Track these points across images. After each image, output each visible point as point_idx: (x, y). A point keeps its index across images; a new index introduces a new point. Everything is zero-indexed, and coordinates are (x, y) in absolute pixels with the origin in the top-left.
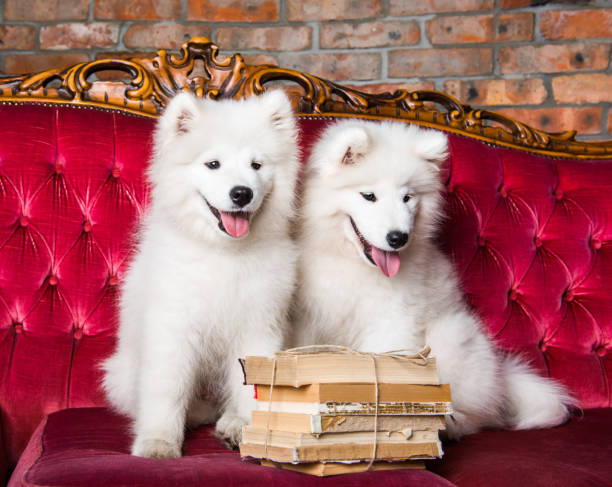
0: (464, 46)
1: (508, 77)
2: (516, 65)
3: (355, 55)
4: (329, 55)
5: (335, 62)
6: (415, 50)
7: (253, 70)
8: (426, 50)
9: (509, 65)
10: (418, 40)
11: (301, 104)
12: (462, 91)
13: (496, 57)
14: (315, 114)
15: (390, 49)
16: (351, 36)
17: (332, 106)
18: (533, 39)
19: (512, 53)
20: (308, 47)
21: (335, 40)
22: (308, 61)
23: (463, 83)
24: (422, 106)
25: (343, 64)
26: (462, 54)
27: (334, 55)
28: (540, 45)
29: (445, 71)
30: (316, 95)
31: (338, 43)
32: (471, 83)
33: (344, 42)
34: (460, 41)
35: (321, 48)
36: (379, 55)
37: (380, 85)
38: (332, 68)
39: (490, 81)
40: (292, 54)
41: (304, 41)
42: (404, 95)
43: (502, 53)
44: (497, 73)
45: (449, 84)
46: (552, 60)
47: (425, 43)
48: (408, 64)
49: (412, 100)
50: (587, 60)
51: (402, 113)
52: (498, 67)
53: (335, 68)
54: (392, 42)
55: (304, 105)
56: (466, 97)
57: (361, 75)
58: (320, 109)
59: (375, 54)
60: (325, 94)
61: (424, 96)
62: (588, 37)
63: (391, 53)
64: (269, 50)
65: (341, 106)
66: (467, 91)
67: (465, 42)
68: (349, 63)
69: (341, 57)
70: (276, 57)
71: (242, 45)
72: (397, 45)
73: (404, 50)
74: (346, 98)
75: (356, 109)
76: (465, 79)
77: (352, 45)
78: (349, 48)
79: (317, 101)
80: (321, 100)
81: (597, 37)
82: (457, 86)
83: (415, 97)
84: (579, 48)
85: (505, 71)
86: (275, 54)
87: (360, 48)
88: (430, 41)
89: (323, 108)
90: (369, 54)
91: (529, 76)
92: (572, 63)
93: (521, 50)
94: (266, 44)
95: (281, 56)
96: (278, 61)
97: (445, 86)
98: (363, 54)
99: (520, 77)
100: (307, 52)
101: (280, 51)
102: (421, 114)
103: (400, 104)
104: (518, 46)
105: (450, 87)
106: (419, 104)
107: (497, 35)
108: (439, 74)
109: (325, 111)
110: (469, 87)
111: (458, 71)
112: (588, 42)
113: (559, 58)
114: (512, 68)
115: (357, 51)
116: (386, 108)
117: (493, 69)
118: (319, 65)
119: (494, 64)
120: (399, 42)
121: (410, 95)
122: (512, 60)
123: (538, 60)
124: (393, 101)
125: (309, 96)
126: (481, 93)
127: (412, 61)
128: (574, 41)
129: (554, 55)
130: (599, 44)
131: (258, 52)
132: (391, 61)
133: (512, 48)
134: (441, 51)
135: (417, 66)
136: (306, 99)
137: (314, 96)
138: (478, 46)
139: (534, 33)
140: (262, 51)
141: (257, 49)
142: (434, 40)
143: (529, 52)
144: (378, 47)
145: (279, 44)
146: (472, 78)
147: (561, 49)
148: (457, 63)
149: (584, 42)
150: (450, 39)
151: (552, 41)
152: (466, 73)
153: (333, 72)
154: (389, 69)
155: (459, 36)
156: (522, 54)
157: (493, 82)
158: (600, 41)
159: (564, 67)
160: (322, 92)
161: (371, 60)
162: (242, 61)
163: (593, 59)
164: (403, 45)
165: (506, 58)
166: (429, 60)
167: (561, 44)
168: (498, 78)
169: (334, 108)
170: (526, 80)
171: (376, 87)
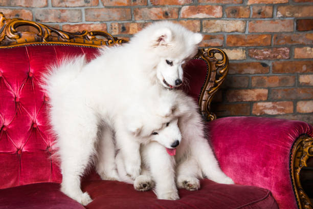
0: (118, 7)
1: (138, 22)
2: (141, 16)
3: (69, 10)
4: (57, 10)
5: (60, 14)
6: (97, 8)
7: (9, 21)
8: (102, 8)
9: (138, 16)
10: (98, 4)
11: (36, 38)
12: (119, 27)
13: (132, 13)
14: (43, 42)
15: (85, 8)
16: (67, 1)
17: (52, 39)
18: (147, 5)
19: (139, 11)
20: (47, 6)
21: (59, 3)
22: (47, 13)
23: (119, 24)
24: (95, 38)
25: (64, 15)
26: (118, 11)
27: (59, 10)
28: (150, 8)
29: (111, 19)
30: (43, 34)
31: (61, 4)
32: (123, 24)
33: (63, 4)
34: (117, 5)
35: (53, 7)
36: (81, 10)
37: (82, 24)
38: (59, 16)
39: (130, 23)
40: (39, 9)
41: (45, 3)
42: (87, 32)
43: (135, 11)
44: (133, 20)
45: (113, 24)
46: (156, 14)
47: (101, 6)
48: (94, 15)
49: (90, 35)
50: (169, 15)
51: (86, 41)
52: (133, 17)
53: (60, 16)
54: (86, 4)
55: (38, 38)
56: (121, 30)
57: (72, 20)
58: (46, 40)
59: (78, 10)
60: (48, 33)
61: (96, 33)
62: (170, 5)
63: (86, 10)
64: (27, 7)
65: (56, 39)
66: (121, 28)
67: (119, 5)
68: (67, 14)
69: (62, 11)
70: (31, 10)
71: (13, 4)
72: (88, 6)
73: (92, 9)
74: (59, 35)
75: (64, 40)
76: (120, 22)
77: (68, 5)
78: (66, 7)
79: (44, 36)
80: (46, 36)
81: (173, 5)
82: (117, 25)
83: (92, 34)
84: (166, 9)
85: (137, 19)
86: (31, 9)
87: (71, 7)
88: (103, 5)
89: (47, 39)
90: (76, 10)
91: (146, 21)
92: (164, 16)
93: (143, 9)
94: (25, 4)
95: (33, 10)
96: (32, 13)
97: (111, 25)
98: (73, 10)
99: (143, 22)
100: (46, 8)
101: (33, 8)
102: (95, 42)
103: (84, 37)
104: (141, 8)
105: (113, 26)
106: (94, 37)
107: (132, 3)
108: (108, 20)
109: (49, 41)
110: (122, 26)
111: (116, 18)
112: (169, 6)
113: (158, 14)
114: (139, 18)
115: (70, 8)
116: (79, 39)
117: (132, 18)
118: (53, 15)
119: (132, 16)
120: (89, 4)
121: (89, 33)
122: (139, 14)
123: (150, 14)
124: (81, 36)
125: (40, 34)
126: (127, 29)
127: (96, 14)
128: (164, 6)
129: (156, 12)
130: (174, 8)
131: (21, 8)
132: (86, 14)
133: (139, 8)
134: (108, 9)
135: (98, 16)
136: (38, 35)
137: (42, 33)
138: (124, 7)
139: (147, 2)
140: (23, 7)
141: (21, 6)
142: (105, 4)
143: (145, 11)
144: (80, 7)
145: (31, 4)
146: (122, 22)
147: (159, 10)
148: (116, 15)
149: (168, 7)
150: (112, 4)
151: (155, 6)
152: (120, 19)
153: (59, 18)
154: (86, 18)
155: (116, 2)
156: (143, 12)
157: (132, 24)
158: (174, 6)
159: (161, 17)
160: (46, 32)
161: (77, 13)
162: (4, 16)
163: (172, 14)
164: (91, 6)
165: (136, 13)
166: (104, 13)
167: (159, 7)
168: (134, 22)
169: (53, 39)
170: (146, 23)
171: (80, 26)
